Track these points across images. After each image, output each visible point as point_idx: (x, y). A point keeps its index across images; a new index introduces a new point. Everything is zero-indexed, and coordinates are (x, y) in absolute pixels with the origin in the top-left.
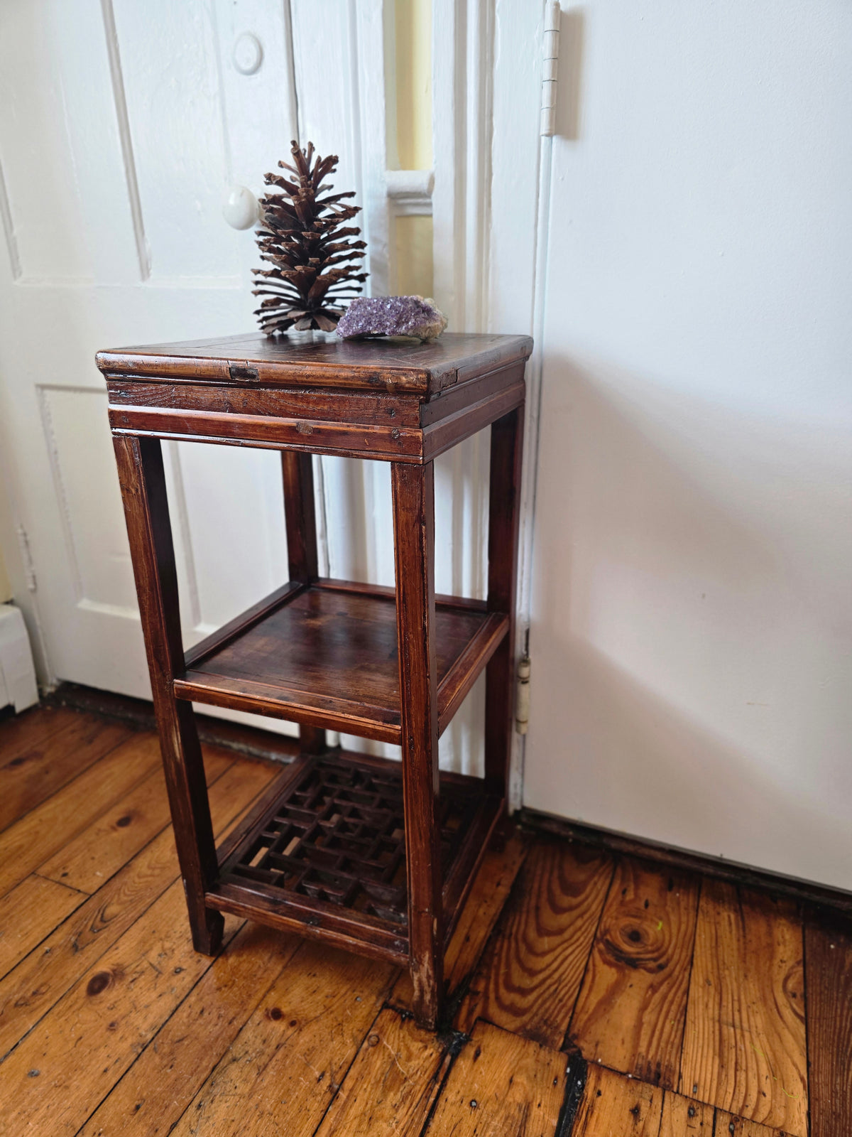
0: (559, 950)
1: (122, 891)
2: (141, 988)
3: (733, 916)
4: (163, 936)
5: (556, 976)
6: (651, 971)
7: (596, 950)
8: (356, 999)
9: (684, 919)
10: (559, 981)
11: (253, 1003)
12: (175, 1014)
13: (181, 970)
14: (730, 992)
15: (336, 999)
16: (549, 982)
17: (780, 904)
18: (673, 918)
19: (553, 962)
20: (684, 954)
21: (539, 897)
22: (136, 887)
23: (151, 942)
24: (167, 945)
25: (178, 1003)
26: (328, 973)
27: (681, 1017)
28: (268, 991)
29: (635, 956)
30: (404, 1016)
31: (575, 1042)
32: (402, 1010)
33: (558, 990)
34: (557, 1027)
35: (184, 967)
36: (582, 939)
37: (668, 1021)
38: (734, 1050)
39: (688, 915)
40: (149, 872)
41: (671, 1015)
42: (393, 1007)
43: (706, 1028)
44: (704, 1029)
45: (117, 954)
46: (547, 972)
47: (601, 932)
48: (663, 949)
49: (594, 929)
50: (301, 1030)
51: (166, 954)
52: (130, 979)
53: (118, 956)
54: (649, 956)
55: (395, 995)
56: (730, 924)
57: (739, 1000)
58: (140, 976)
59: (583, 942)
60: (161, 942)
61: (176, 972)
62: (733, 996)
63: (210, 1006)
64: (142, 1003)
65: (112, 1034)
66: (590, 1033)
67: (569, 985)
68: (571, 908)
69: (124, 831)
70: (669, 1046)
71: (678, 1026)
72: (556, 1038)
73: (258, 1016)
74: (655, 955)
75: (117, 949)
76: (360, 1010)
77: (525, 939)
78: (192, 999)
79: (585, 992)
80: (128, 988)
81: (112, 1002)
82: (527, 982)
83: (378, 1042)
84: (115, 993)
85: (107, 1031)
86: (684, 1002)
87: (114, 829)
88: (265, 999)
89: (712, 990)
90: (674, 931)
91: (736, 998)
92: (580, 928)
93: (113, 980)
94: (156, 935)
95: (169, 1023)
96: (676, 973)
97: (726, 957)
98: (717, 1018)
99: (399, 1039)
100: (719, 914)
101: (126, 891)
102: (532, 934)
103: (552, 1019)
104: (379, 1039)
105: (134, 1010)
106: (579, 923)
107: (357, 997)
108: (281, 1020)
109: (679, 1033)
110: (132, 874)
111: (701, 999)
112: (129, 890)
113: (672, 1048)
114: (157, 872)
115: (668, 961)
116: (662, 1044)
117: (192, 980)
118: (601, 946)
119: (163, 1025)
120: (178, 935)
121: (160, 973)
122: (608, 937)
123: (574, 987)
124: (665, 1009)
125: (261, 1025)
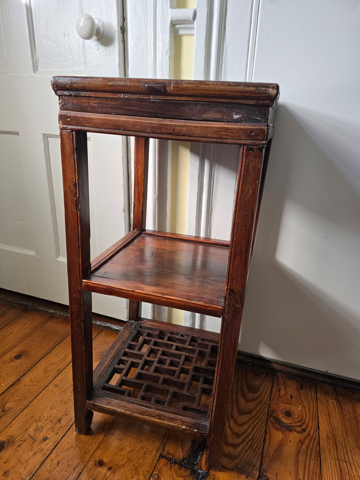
0: (250, 422)
1: (15, 394)
2: (23, 450)
3: (335, 402)
4: (37, 419)
5: (250, 437)
6: (299, 432)
7: (269, 422)
8: (145, 453)
9: (311, 404)
10: (253, 439)
11: (88, 457)
12: (43, 465)
13: (47, 438)
14: (340, 443)
15: (133, 454)
16: (247, 440)
17: (356, 395)
18: (306, 404)
19: (248, 428)
20: (314, 423)
21: (237, 393)
22: (23, 392)
23: (30, 423)
24: (39, 424)
25: (45, 458)
26: (129, 438)
27: (318, 457)
28: (96, 449)
29: (290, 425)
30: (171, 462)
31: (265, 474)
32: (170, 458)
33: (253, 445)
34: (255, 465)
35: (49, 437)
36: (261, 416)
37: (312, 460)
38: (348, 475)
39: (313, 401)
40: (31, 383)
41: (313, 457)
42: (165, 457)
43: (332, 463)
44: (331, 464)
45: (11, 430)
46: (246, 435)
47: (271, 412)
48: (303, 421)
49: (267, 410)
50: (115, 473)
51: (38, 429)
52: (18, 445)
53: (11, 431)
54: (297, 424)
55: (166, 450)
56: (334, 406)
57: (346, 447)
58: (23, 442)
59: (262, 418)
60: (36, 423)
61: (44, 440)
62: (342, 445)
63: (63, 460)
64: (23, 459)
65: (6, 478)
66: (272, 468)
67: (258, 442)
68: (254, 400)
69: (18, 362)
70: (315, 474)
71: (317, 462)
72: (255, 472)
73: (91, 464)
74: (299, 424)
75: (11, 427)
76: (147, 459)
77: (232, 417)
78: (53, 455)
79: (267, 445)
80: (16, 450)
81: (6, 458)
82: (236, 441)
83: (158, 478)
84: (8, 453)
85: (2, 476)
86: (318, 449)
87: (12, 360)
88: (94, 454)
89: (331, 442)
90: (307, 411)
91: (344, 446)
92: (260, 410)
93: (8, 445)
94: (33, 419)
95: (39, 470)
96: (312, 433)
97: (335, 424)
98: (336, 458)
99: (170, 476)
100: (328, 401)
101: (17, 394)
102: (236, 414)
103: (251, 461)
104: (159, 476)
105: (19, 463)
106: (259, 407)
107: (146, 452)
108: (103, 466)
109: (318, 467)
110: (21, 385)
111: (326, 447)
112: (19, 394)
113: (316, 475)
114: (35, 383)
115: (307, 426)
116: (311, 474)
117: (53, 444)
118: (272, 419)
119: (36, 472)
120: (46, 418)
121: (35, 440)
122: (275, 414)
123: (261, 442)
124: (309, 453)
125: (92, 470)
